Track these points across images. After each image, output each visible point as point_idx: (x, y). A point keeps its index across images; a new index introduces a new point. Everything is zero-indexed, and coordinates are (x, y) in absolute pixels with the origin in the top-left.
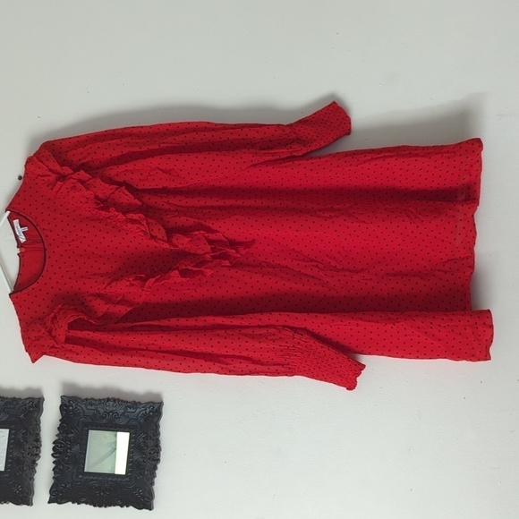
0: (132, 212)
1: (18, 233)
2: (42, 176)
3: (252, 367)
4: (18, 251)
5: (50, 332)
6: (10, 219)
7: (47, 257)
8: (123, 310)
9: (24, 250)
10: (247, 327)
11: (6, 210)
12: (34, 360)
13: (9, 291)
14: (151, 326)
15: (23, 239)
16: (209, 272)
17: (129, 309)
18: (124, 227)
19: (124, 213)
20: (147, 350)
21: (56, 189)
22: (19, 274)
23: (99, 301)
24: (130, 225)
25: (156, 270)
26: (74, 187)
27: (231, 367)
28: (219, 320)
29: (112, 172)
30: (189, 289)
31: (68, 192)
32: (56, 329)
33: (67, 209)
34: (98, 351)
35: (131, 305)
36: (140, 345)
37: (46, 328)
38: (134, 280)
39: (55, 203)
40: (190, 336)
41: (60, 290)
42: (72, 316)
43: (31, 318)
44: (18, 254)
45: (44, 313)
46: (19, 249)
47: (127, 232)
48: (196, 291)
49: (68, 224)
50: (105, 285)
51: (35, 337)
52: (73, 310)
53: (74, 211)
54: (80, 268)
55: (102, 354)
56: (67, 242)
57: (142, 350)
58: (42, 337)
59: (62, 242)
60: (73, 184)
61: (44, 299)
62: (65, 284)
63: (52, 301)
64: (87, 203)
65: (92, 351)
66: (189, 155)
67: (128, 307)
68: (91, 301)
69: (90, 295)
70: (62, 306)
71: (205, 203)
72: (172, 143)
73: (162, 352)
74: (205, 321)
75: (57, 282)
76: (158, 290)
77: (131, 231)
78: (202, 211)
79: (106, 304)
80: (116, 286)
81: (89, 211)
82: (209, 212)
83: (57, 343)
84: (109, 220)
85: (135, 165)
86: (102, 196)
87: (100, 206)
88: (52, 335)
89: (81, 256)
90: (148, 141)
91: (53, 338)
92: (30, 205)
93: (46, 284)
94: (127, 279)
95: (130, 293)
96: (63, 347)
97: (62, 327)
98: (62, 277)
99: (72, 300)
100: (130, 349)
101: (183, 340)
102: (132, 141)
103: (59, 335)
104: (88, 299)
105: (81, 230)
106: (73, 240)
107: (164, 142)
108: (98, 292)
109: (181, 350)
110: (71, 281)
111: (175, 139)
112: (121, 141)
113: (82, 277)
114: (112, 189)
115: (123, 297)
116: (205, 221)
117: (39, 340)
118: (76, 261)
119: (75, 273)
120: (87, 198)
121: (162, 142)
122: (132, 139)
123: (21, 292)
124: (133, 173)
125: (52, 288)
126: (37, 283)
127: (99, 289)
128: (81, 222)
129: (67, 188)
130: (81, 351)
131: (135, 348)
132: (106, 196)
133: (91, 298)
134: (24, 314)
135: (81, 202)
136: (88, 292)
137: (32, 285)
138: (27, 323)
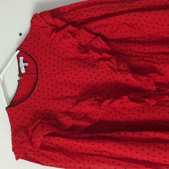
1: (21, 66)
2: (43, 28)
5: (30, 139)
6: (18, 56)
7: (37, 85)
8: (85, 124)
9: (22, 78)
11: (17, 50)
12: (17, 159)
13: (6, 106)
15: (23, 71)
17: (89, 124)
18: (97, 64)
20: (100, 155)
21: (52, 38)
22: (16, 94)
23: (67, 117)
26: (65, 36)
28: (159, 135)
29: (92, 26)
30: (134, 114)
31: (60, 40)
32: (34, 137)
33: (59, 52)
34: (64, 156)
35: (91, 121)
36: (95, 151)
37: (28, 136)
38: (94, 101)
39: (50, 47)
40: (137, 146)
41: (41, 108)
42: (47, 130)
43: (19, 126)
44: (18, 81)
45: (28, 123)
46: (19, 77)
47: (98, 67)
48: (139, 116)
49: (58, 62)
50: (73, 105)
51: (20, 142)
52: (48, 124)
53: (63, 53)
54: (58, 93)
55: (66, 158)
56: (53, 74)
57: (97, 155)
58: (25, 142)
59: (51, 74)
60: (64, 34)
61: (29, 114)
62: (45, 104)
63: (34, 116)
64: (73, 48)
65: (60, 155)
66: (150, 13)
67: (88, 123)
68: (61, 117)
69: (61, 112)
70: (41, 121)
71: (159, 49)
72: (137, 6)
73: (112, 158)
74: (148, 135)
75: (40, 102)
76: (110, 112)
77: (101, 67)
78: (156, 56)
79: (72, 119)
80: (81, 105)
81: (74, 54)
82: (162, 57)
83: (34, 148)
84: (87, 60)
85: (109, 20)
86: (83, 43)
87: (82, 51)
88: (31, 142)
89: (61, 84)
90: (120, 5)
91: (32, 144)
92: (34, 47)
93: (31, 103)
94: (89, 100)
95: (90, 112)
96: (39, 151)
97: (39, 137)
98: (44, 99)
99: (48, 115)
100: (87, 155)
101: (131, 150)
102: (109, 6)
103: (36, 142)
104: (60, 115)
105: (66, 66)
106: (58, 73)
107: (132, 6)
108: (67, 111)
109: (127, 157)
110: (49, 101)
111: (140, 3)
112: (101, 6)
113: (58, 99)
114: (91, 38)
115: (85, 115)
116: (159, 65)
117: (22, 144)
118: (56, 87)
119: (53, 96)
120: (73, 45)
121: (130, 6)
122: (108, 4)
123: (14, 107)
124: (106, 27)
125: (36, 106)
126: (26, 101)
127: (68, 107)
128: (67, 60)
129: (60, 37)
130: (51, 155)
131: (91, 154)
132: (86, 43)
133: (62, 114)
134: (15, 123)
135: (69, 47)
136: (60, 110)
137: (22, 103)
138: (15, 130)
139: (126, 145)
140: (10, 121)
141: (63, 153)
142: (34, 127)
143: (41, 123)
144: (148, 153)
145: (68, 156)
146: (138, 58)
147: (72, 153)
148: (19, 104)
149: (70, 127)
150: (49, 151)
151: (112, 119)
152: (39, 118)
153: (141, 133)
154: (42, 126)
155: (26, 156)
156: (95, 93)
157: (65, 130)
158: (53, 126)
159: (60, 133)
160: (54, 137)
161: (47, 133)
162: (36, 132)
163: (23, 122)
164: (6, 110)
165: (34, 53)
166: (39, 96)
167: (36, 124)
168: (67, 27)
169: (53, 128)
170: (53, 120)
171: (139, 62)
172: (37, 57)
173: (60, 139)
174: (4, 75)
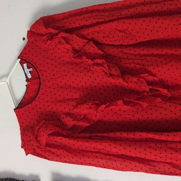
0: (98, 58)
3: (172, 170)
4: (26, 83)
5: (36, 138)
7: (41, 89)
8: (85, 124)
9: (30, 83)
10: (171, 142)
11: (18, 58)
12: (27, 154)
13: (14, 107)
14: (103, 137)
15: (29, 76)
16: (145, 105)
17: (88, 125)
18: (92, 69)
19: (92, 60)
20: (99, 152)
21: (48, 44)
22: (24, 97)
23: (69, 118)
24: (95, 67)
25: (108, 99)
27: (157, 168)
28: (151, 136)
30: (129, 115)
31: (56, 45)
32: (40, 136)
33: (56, 57)
34: (67, 152)
35: (90, 122)
36: (94, 149)
37: (34, 135)
38: (92, 105)
39: (48, 53)
40: (130, 146)
41: (45, 109)
42: (51, 130)
43: (27, 126)
44: (26, 85)
45: (34, 124)
46: (27, 82)
47: (93, 72)
48: (134, 116)
49: (56, 67)
50: (74, 107)
51: (27, 140)
52: (52, 125)
53: (60, 58)
54: (60, 96)
55: (69, 154)
56: (54, 79)
57: (96, 152)
58: (32, 140)
59: (52, 78)
60: (59, 40)
61: (34, 115)
62: (48, 106)
63: (40, 117)
64: (68, 53)
65: (63, 152)
66: (138, 20)
67: (87, 123)
68: (63, 118)
69: (63, 114)
70: (45, 121)
71: (148, 51)
72: (126, 14)
73: (110, 155)
74: (141, 135)
75: (44, 105)
76: (108, 113)
77: (96, 72)
78: (146, 58)
79: (73, 120)
80: (80, 108)
81: (69, 58)
82: (151, 59)
83: (41, 145)
84: (82, 64)
85: (100, 27)
86: (77, 48)
87: (76, 55)
88: (37, 140)
89: (62, 87)
90: (110, 14)
91: (38, 142)
92: (32, 55)
93: (36, 105)
94: (87, 103)
95: (89, 113)
96: (45, 148)
97: (43, 136)
98: (47, 101)
99: (52, 116)
100: (88, 152)
101: (125, 149)
102: (99, 14)
103: (42, 140)
104: (62, 116)
105: (64, 71)
106: (58, 77)
107: (121, 14)
108: (69, 112)
109: (122, 154)
110: (52, 104)
111: (129, 11)
112: (92, 15)
113: (60, 101)
114: (84, 42)
115: (85, 116)
116: (148, 67)
117: (30, 142)
118: (58, 91)
119: (56, 99)
120: (67, 50)
121: (120, 14)
122: (99, 13)
123: (21, 109)
124: (98, 33)
125: (40, 108)
126: (32, 104)
127: (69, 109)
128: (64, 65)
129: (55, 43)
130: (56, 152)
131: (91, 151)
132: (80, 48)
133: (64, 116)
134: (23, 123)
135: (64, 52)
136: (62, 111)
137: (28, 105)
138: (24, 129)
139: (120, 145)
140: (18, 121)
141: (67, 150)
142: (39, 127)
143: (45, 123)
144: (140, 152)
145: (71, 153)
146: (129, 60)
147: (75, 150)
148: (26, 106)
149: (71, 127)
150: (54, 148)
151: (109, 119)
152: (44, 119)
153: (134, 134)
154: (46, 126)
155: (34, 152)
156: (93, 96)
157: (67, 130)
158: (56, 126)
159: (62, 132)
160: (57, 137)
161: (50, 132)
162: (41, 131)
163: (30, 122)
164: (14, 111)
165: (33, 60)
166: (43, 99)
167: (40, 125)
168: (60, 34)
169: (56, 128)
170: (56, 121)
171: (130, 64)
172: (36, 63)
173: (63, 138)
174: (10, 79)
